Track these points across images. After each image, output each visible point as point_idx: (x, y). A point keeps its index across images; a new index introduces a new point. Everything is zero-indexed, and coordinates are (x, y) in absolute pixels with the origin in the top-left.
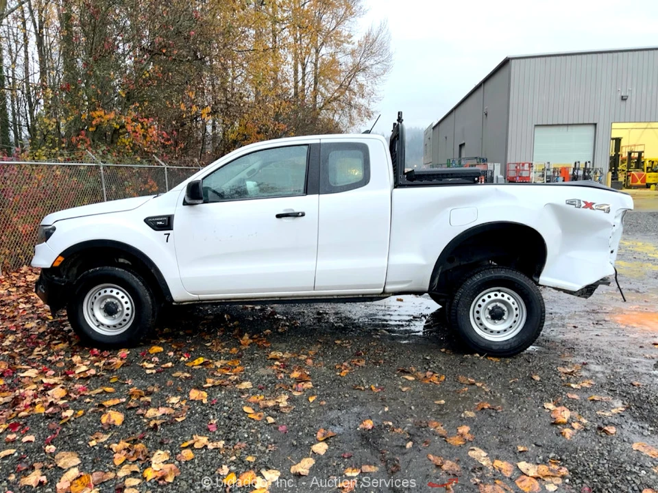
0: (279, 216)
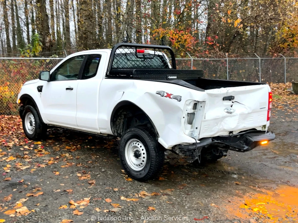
0: (67, 89)
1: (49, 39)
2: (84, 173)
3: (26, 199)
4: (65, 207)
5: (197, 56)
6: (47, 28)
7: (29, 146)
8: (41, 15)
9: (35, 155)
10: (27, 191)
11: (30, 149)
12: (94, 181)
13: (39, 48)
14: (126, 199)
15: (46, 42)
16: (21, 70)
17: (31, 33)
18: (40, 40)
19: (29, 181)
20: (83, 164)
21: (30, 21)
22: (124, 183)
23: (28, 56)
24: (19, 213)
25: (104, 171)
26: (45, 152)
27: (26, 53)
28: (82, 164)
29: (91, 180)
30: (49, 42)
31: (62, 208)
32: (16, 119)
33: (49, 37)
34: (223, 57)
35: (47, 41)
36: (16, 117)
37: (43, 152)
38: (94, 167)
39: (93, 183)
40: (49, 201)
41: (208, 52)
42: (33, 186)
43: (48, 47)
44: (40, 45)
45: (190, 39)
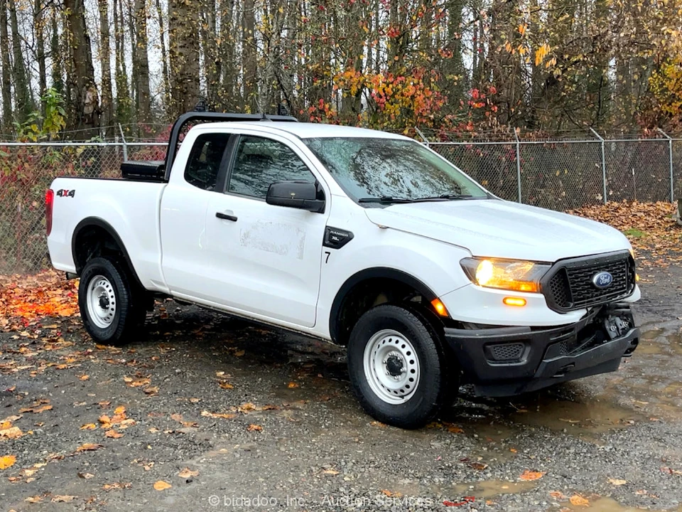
1: (91, 97)
2: (139, 377)
3: (18, 416)
4: (93, 426)
5: (442, 136)
6: (87, 70)
7: (32, 332)
8: (74, 37)
9: (42, 347)
10: (20, 404)
11: (32, 337)
12: (156, 389)
13: (58, 121)
14: (211, 415)
15: (85, 104)
16: (18, 172)
17: (51, 78)
18: (60, 104)
19: (27, 390)
20: (140, 362)
21: (47, 49)
22: (215, 391)
23: (35, 140)
24: (5, 436)
25: (178, 373)
26: (65, 343)
27: (29, 133)
28: (137, 362)
29: (150, 386)
30: (93, 102)
31: (85, 427)
32: (6, 283)
33: (92, 91)
34: (509, 139)
35: (87, 101)
36: (7, 278)
37: (60, 343)
38: (161, 367)
39: (152, 392)
40: (63, 418)
41: (472, 125)
42: (33, 397)
43: (91, 115)
44: (60, 114)
45: (423, 96)
